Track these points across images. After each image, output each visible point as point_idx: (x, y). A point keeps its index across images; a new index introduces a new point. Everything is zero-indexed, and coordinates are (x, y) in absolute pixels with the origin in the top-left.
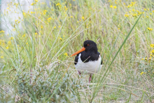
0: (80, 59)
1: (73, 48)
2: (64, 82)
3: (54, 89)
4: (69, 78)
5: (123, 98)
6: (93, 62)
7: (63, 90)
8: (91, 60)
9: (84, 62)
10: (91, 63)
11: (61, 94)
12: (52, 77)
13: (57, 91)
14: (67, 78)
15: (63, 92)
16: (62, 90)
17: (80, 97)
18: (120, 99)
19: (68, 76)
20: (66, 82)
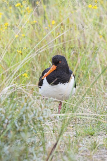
0: (45, 81)
1: (39, 63)
2: (22, 113)
3: (8, 124)
4: (28, 108)
5: (103, 133)
6: (63, 84)
7: (20, 124)
8: (61, 83)
9: (52, 85)
10: (61, 86)
11: (18, 129)
12: (5, 108)
13: (12, 126)
14: (25, 108)
15: (20, 127)
16: (18, 124)
17: (44, 132)
18: (99, 133)
19: (27, 105)
20: (24, 113)
